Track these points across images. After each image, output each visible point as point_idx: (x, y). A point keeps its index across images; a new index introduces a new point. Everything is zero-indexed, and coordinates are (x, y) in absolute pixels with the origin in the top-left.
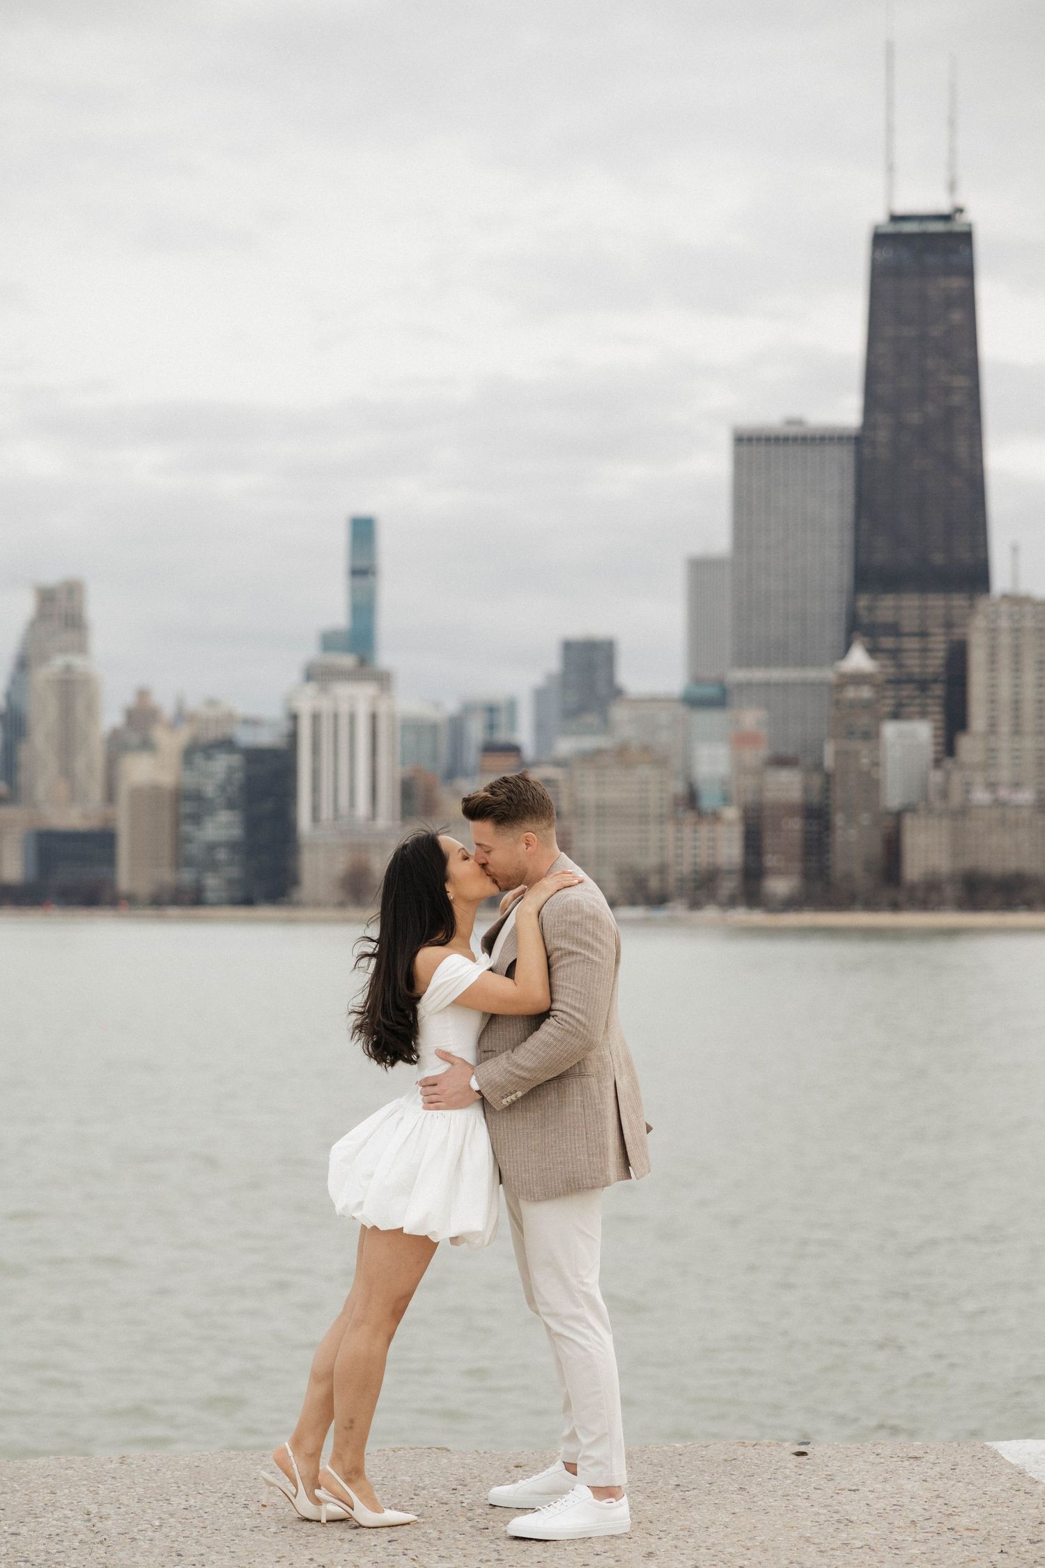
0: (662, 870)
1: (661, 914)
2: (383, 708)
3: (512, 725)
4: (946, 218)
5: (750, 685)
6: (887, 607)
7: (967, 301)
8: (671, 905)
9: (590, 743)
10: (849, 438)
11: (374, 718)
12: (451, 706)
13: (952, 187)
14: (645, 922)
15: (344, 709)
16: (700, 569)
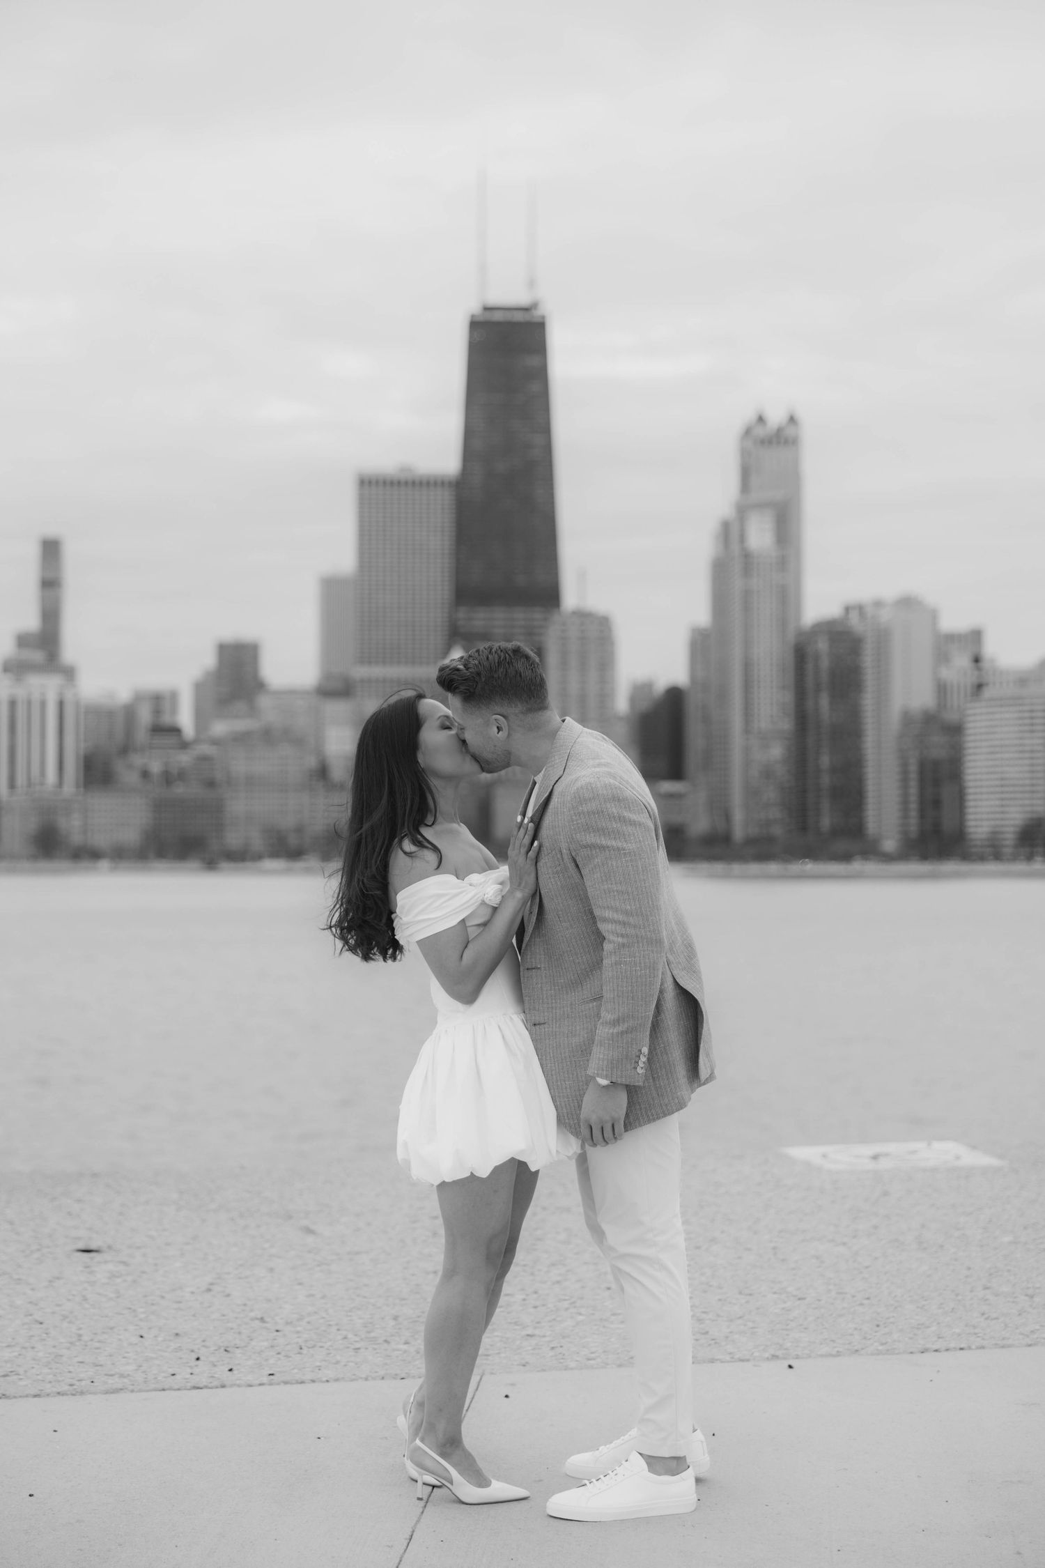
0: (299, 830)
1: (299, 865)
2: (69, 697)
3: (174, 709)
4: (526, 309)
5: (369, 681)
6: (480, 618)
7: (541, 375)
8: (305, 857)
9: (241, 725)
10: (450, 483)
11: (61, 705)
12: (124, 695)
13: (532, 283)
14: (288, 871)
15: (36, 697)
16: (331, 587)
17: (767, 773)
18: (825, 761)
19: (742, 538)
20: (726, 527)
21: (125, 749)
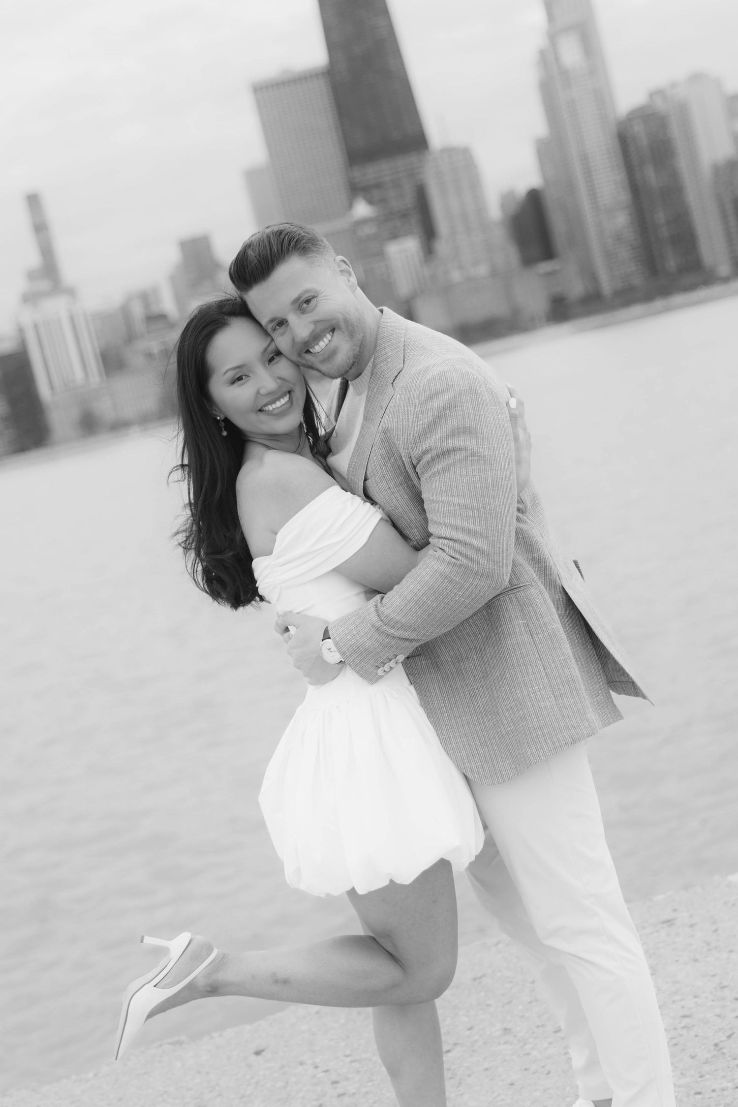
2: (76, 311)
3: (158, 300)
6: (371, 173)
10: (323, 74)
15: (52, 317)
16: (252, 176)
17: (618, 238)
18: (661, 217)
19: (557, 59)
20: (542, 54)
21: (131, 338)
